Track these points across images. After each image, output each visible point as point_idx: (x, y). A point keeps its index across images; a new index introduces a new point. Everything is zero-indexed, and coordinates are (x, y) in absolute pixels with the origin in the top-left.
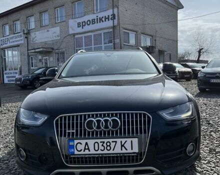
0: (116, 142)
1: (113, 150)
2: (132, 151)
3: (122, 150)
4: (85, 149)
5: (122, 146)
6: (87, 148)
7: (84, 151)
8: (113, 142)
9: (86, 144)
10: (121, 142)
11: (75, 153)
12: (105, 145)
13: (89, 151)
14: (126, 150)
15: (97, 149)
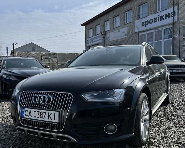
0: (46, 113)
1: (44, 118)
2: (54, 121)
3: (48, 119)
4: (29, 115)
5: (49, 116)
6: (30, 114)
7: (29, 116)
8: (44, 112)
9: (30, 111)
10: (49, 113)
11: (25, 117)
12: (39, 114)
13: (31, 117)
14: (51, 119)
15: (35, 116)
